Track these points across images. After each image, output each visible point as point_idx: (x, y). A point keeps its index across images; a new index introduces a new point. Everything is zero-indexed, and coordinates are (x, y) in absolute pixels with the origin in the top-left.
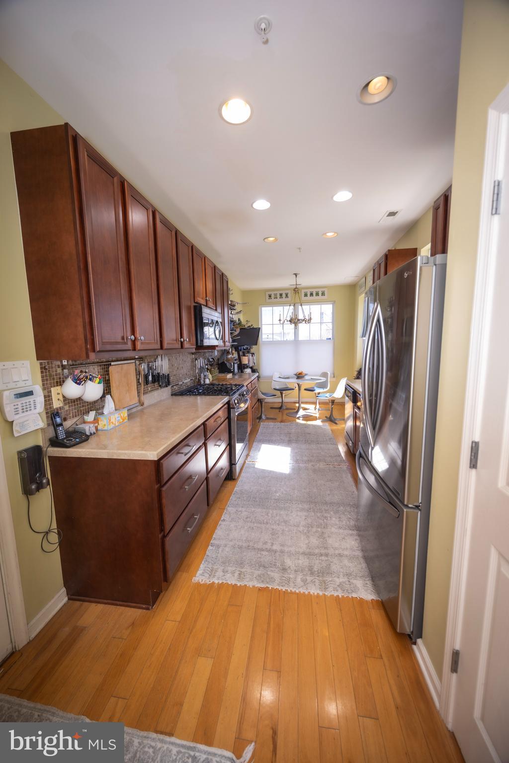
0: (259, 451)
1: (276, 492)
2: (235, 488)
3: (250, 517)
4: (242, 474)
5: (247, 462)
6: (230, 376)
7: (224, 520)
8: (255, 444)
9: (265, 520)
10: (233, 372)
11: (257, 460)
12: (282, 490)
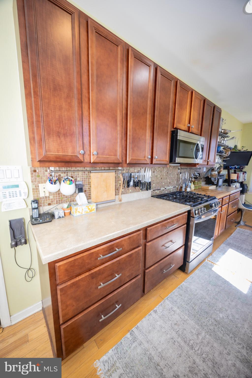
0: (224, 254)
1: (221, 310)
2: (183, 283)
3: (179, 325)
4: (197, 271)
5: (206, 261)
6: (212, 187)
7: (156, 312)
8: (223, 245)
9: (192, 342)
10: (217, 185)
11: (217, 263)
12: (229, 312)
